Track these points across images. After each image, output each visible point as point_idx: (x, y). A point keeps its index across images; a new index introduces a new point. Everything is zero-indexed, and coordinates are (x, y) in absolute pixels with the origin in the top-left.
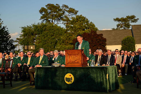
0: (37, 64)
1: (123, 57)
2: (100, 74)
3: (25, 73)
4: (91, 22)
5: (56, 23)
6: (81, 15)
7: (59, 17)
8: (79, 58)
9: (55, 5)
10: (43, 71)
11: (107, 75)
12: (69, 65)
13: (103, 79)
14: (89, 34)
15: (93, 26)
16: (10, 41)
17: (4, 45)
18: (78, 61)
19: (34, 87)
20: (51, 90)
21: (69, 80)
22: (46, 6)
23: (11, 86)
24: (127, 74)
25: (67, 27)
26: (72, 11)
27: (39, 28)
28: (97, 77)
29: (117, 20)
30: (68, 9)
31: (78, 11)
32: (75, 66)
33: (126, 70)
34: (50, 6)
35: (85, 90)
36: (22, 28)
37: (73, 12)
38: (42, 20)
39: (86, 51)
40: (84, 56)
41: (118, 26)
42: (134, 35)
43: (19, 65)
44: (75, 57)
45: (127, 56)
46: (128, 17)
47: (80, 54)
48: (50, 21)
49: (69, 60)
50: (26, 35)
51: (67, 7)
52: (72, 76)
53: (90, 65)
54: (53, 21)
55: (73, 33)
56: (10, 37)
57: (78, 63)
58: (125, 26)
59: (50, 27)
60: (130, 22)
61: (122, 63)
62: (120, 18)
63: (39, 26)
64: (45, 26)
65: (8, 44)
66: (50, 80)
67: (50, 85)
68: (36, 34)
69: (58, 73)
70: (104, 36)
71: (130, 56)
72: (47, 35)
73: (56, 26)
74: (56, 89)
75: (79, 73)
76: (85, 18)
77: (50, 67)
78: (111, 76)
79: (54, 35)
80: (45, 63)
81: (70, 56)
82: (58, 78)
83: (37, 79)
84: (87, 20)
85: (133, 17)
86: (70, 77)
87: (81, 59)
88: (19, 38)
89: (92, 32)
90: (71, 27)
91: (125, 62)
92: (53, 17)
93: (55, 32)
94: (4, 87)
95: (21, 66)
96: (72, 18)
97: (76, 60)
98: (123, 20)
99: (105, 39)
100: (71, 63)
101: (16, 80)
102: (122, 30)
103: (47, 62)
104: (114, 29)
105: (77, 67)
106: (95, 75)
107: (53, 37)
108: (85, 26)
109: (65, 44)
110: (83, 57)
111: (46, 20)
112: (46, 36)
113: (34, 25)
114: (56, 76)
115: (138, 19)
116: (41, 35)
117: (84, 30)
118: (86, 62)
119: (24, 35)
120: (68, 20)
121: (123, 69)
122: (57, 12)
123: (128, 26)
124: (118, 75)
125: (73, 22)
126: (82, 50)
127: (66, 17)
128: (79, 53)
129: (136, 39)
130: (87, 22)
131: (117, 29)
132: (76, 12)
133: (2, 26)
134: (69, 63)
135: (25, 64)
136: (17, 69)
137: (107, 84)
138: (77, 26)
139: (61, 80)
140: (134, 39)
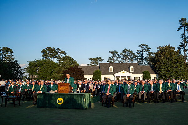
0: (39, 90)
1: (94, 85)
2: (80, 98)
3: (30, 95)
4: (75, 60)
5: (52, 60)
6: (69, 56)
7: (55, 56)
9: (52, 48)
10: (43, 96)
11: (85, 99)
12: (61, 93)
13: (82, 101)
14: (73, 68)
15: (76, 62)
16: (20, 70)
17: (16, 72)
18: (66, 90)
19: (36, 106)
20: (48, 109)
21: (60, 102)
22: (46, 48)
23: (20, 105)
24: (96, 95)
25: (59, 62)
26: (63, 52)
27: (41, 62)
28: (78, 100)
29: (91, 59)
30: (60, 51)
31: (67, 53)
33: (96, 93)
34: (49, 49)
35: (70, 109)
36: (29, 62)
37: (64, 54)
38: (43, 57)
39: (72, 84)
40: (70, 87)
41: (91, 63)
42: (101, 69)
43: (26, 90)
44: (64, 87)
45: (97, 85)
46: (97, 58)
48: (48, 58)
49: (60, 89)
50: (32, 66)
51: (60, 50)
52: (62, 99)
53: (74, 92)
54: (51, 58)
55: (63, 67)
56: (20, 68)
58: (95, 63)
59: (48, 62)
60: (99, 61)
61: (93, 88)
62: (93, 58)
63: (41, 61)
64: (45, 61)
65: (18, 72)
66: (47, 102)
67: (47, 105)
68: (38, 66)
69: (53, 97)
70: (83, 70)
71: (99, 84)
73: (52, 61)
74: (51, 108)
75: (67, 97)
76: (71, 57)
77: (48, 93)
78: (86, 100)
80: (44, 90)
82: (52, 100)
83: (38, 101)
84: (73, 59)
85: (100, 58)
86: (61, 100)
87: (68, 89)
88: (26, 68)
89: (75, 66)
90: (62, 63)
91: (95, 88)
92: (51, 56)
93: (51, 65)
94: (14, 106)
95: (27, 91)
96: (63, 57)
98: (94, 59)
99: (83, 71)
100: (62, 91)
101: (24, 100)
102: (94, 65)
103: (46, 89)
104: (89, 65)
106: (77, 99)
107: (50, 68)
108: (71, 63)
109: (58, 74)
111: (46, 57)
113: (37, 61)
114: (51, 99)
115: (103, 59)
116: (42, 67)
117: (70, 65)
119: (30, 67)
120: (60, 58)
121: (94, 92)
122: (53, 52)
123: (97, 63)
124: (91, 96)
125: (64, 60)
126: (69, 83)
127: (59, 56)
128: (67, 85)
129: (102, 72)
130: (73, 60)
131: (90, 65)
132: (66, 53)
133: (15, 60)
135: (30, 89)
136: (24, 92)
137: (84, 104)
138: (66, 62)
139: (55, 102)
140: (100, 72)
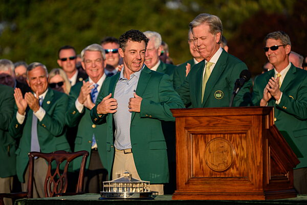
8: (251, 151)
18: (243, 167)
32: (230, 195)
44: (226, 144)
47: (256, 130)
49: (195, 161)
57: (242, 177)
72: (57, 24)
77: (95, 197)
79: (96, 23)
81: (202, 144)
87: (259, 159)
97: (233, 164)
100: (205, 181)
105: (241, 198)
110: (269, 150)
112: (48, 27)
116: (22, 23)
118: (287, 175)
128: (249, 126)
134: (196, 177)
